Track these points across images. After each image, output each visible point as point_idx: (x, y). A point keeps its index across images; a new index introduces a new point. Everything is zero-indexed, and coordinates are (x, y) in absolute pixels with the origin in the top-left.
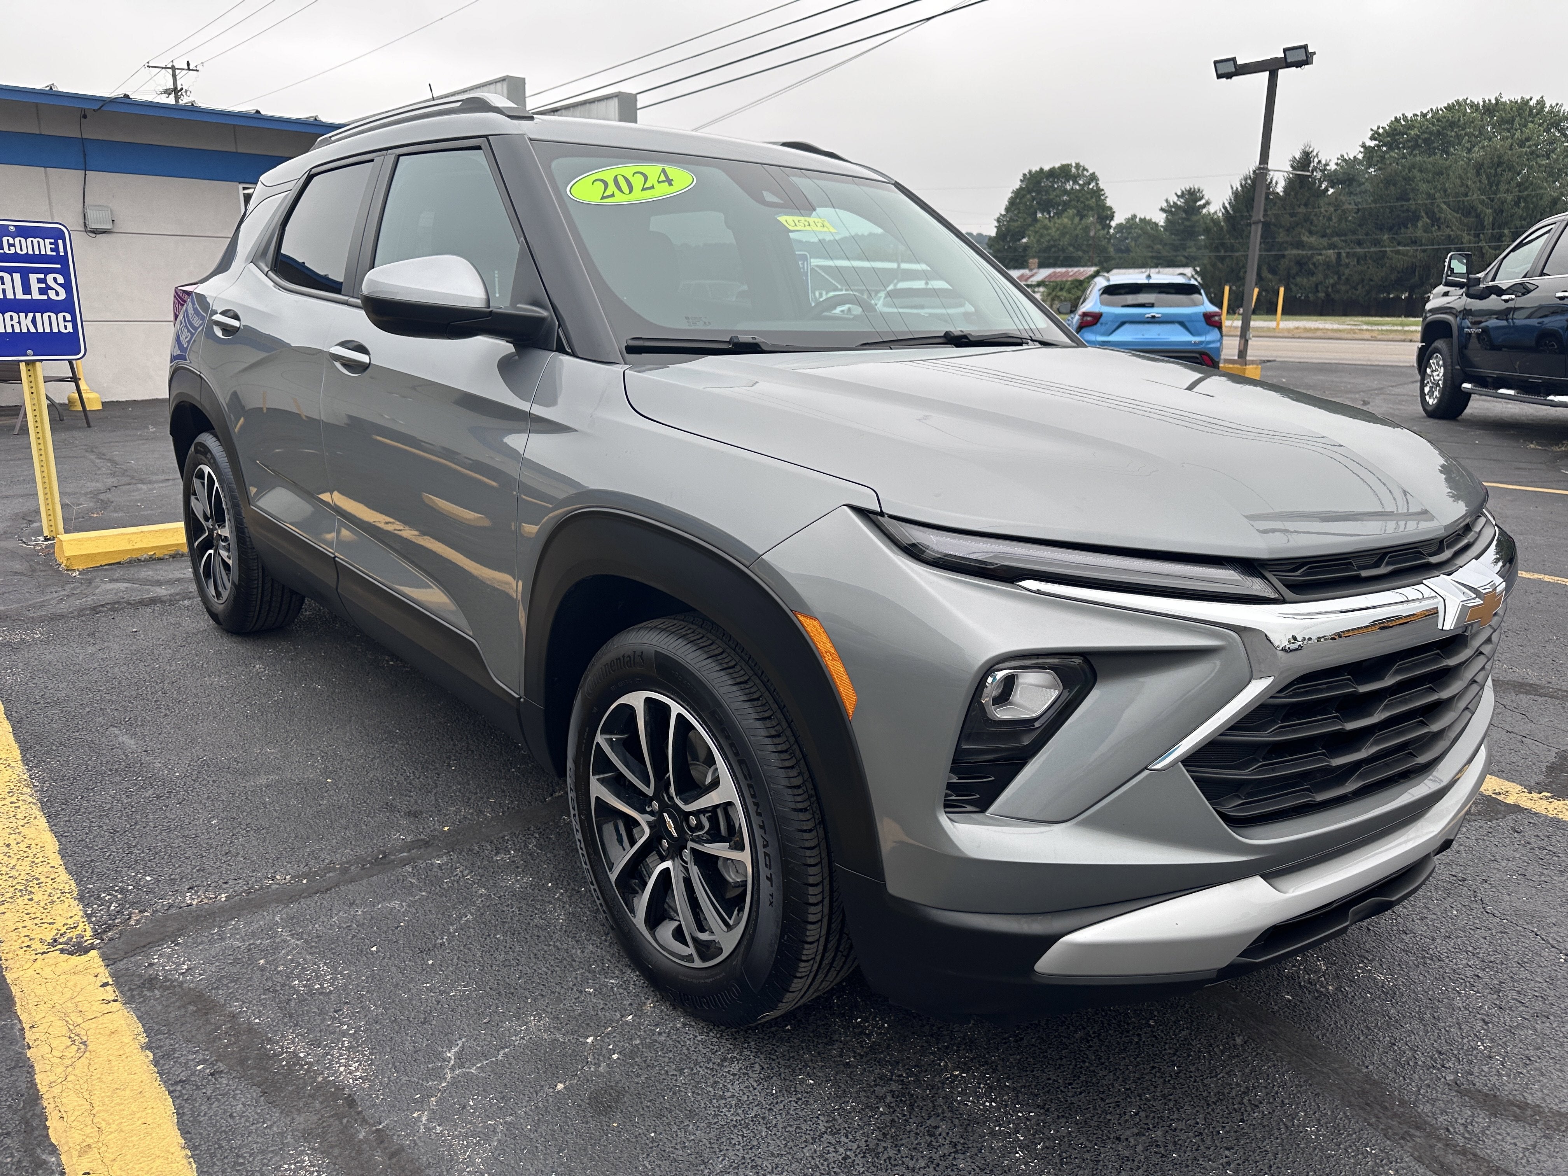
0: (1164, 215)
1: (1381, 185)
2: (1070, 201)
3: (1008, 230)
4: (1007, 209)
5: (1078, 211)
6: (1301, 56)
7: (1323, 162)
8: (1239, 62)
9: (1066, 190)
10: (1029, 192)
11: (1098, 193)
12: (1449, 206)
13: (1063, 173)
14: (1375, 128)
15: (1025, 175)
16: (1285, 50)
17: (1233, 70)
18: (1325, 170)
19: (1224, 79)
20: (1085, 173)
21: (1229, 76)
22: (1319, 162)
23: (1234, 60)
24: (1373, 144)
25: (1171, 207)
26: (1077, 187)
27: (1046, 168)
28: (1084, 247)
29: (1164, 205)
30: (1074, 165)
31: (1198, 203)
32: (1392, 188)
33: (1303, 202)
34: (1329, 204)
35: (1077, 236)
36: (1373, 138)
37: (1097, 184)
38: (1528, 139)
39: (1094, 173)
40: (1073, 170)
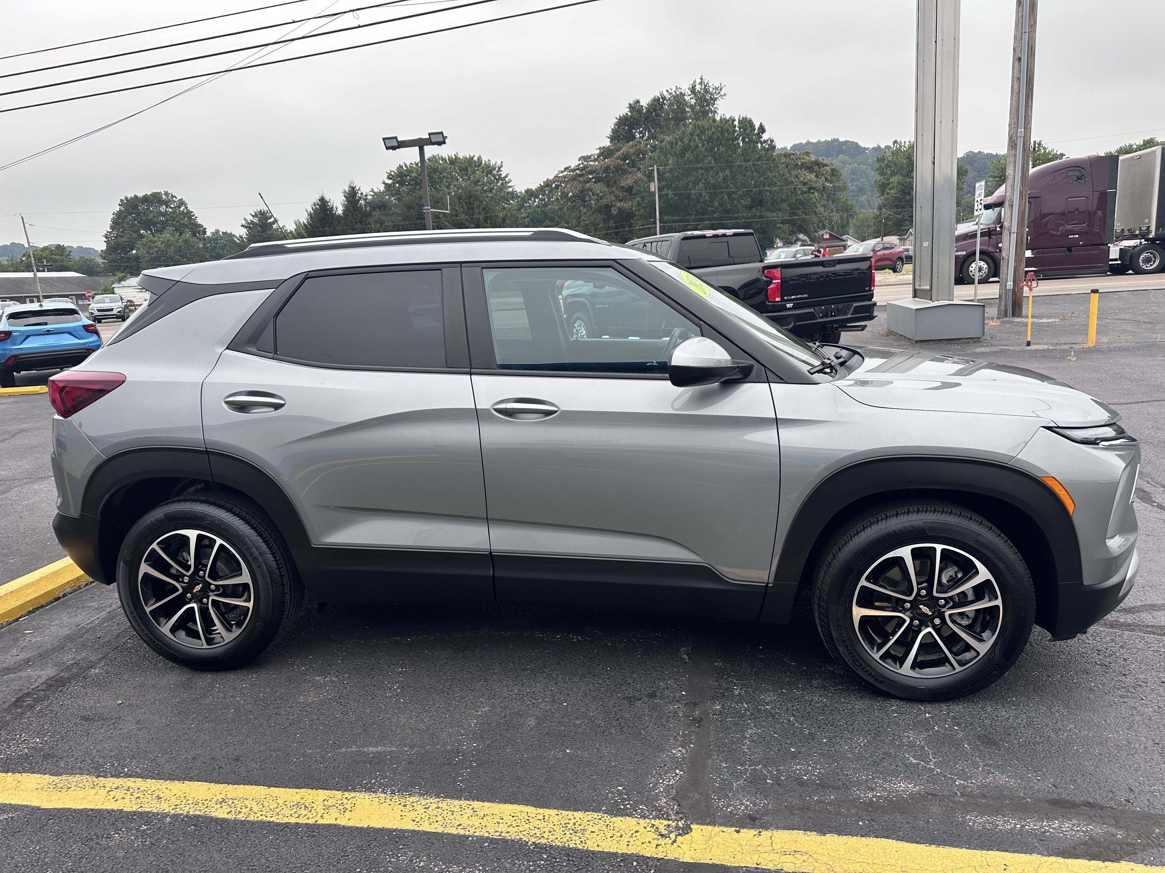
0: (245, 230)
1: (405, 209)
2: (167, 221)
3: (118, 244)
4: (112, 227)
5: (176, 228)
6: (440, 139)
7: (364, 194)
8: (399, 139)
9: (161, 212)
10: (130, 214)
11: (189, 214)
12: (448, 222)
13: (154, 199)
14: (389, 172)
15: (121, 200)
16: (430, 134)
17: (397, 144)
18: (367, 199)
19: (391, 150)
20: (174, 199)
21: (394, 148)
22: (362, 194)
23: (396, 138)
24: (390, 182)
25: (249, 223)
26: (170, 210)
27: (140, 195)
28: (188, 255)
29: (244, 223)
30: (163, 193)
31: (269, 221)
32: (412, 211)
33: (358, 220)
34: (376, 222)
35: (180, 247)
36: (389, 178)
37: (186, 208)
38: (478, 181)
39: (181, 200)
40: (164, 197)
